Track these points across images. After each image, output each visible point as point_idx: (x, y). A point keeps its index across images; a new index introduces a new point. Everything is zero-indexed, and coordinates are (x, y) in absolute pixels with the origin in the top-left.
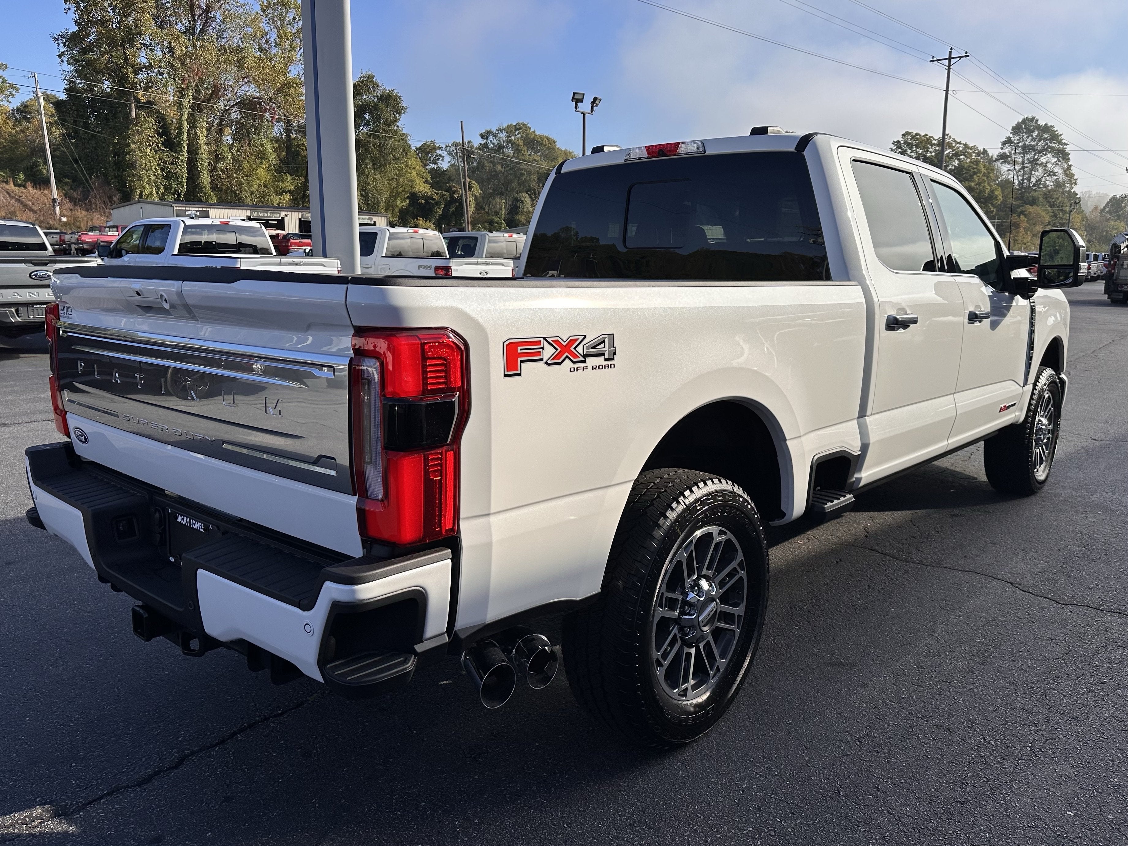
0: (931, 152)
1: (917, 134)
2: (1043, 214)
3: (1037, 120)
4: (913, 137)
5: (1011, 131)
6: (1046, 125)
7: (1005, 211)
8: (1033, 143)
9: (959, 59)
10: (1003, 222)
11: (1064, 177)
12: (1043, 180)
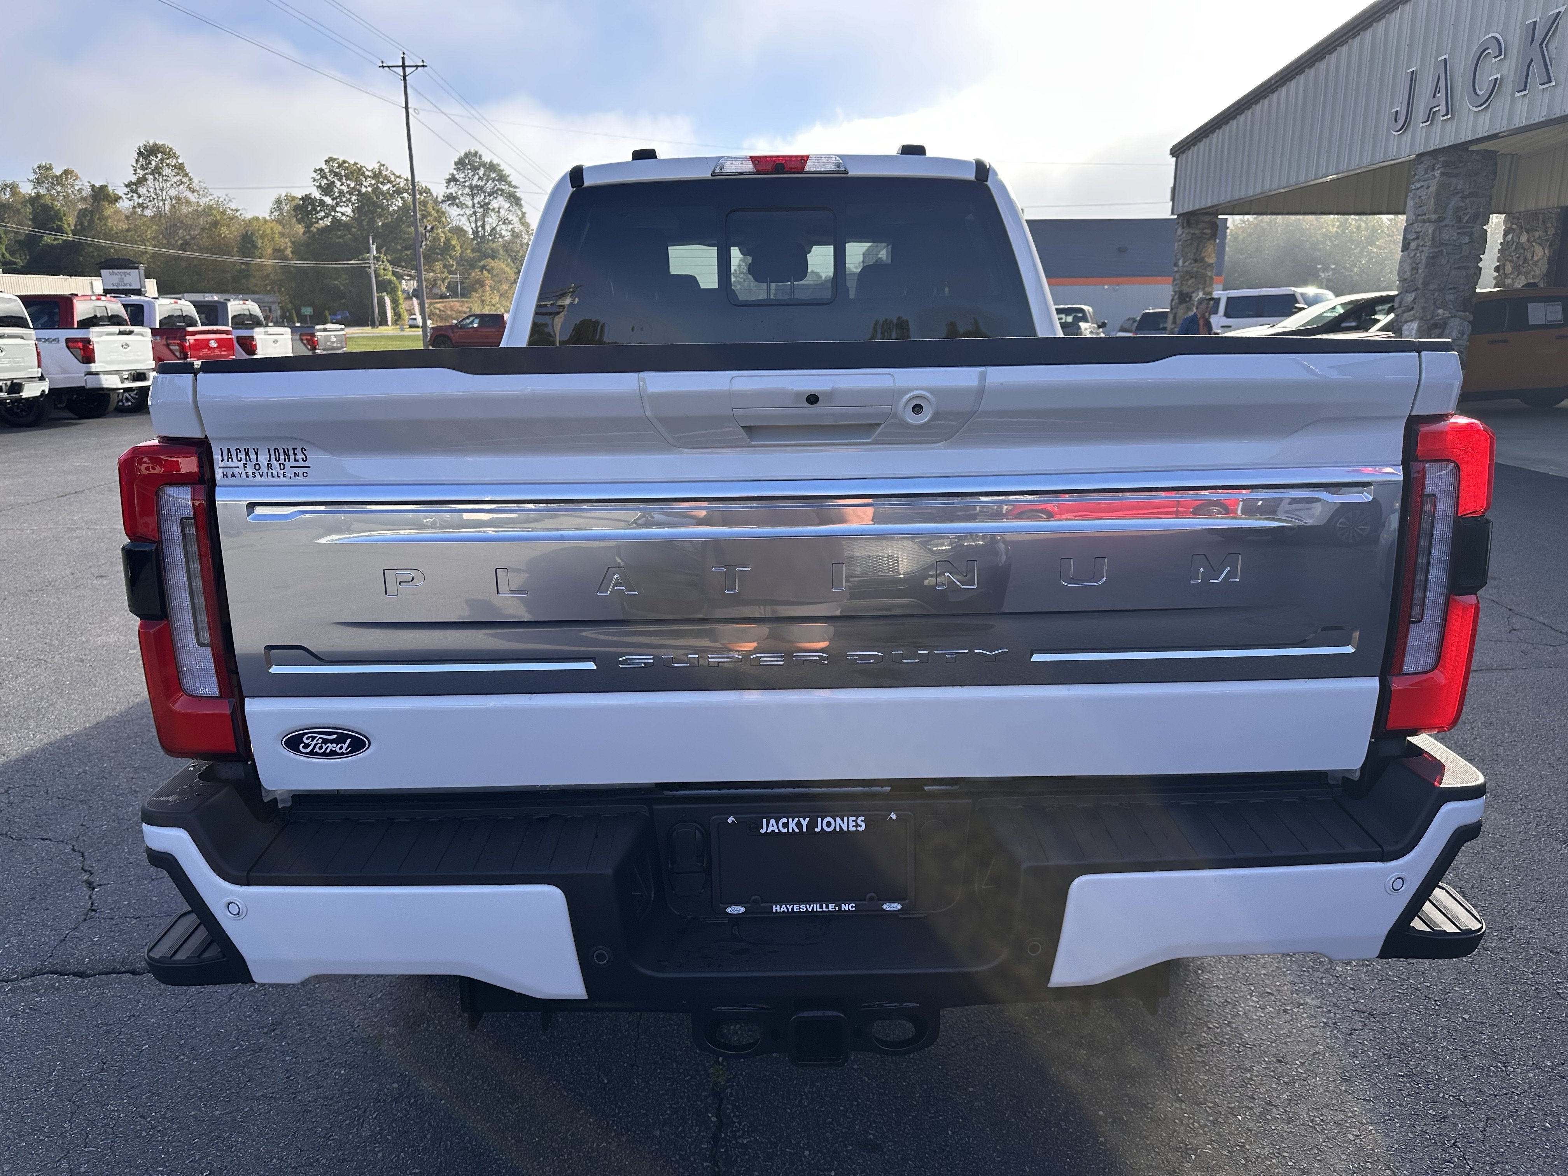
0: (366, 187)
1: (344, 162)
2: (507, 269)
3: (480, 156)
4: (340, 165)
5: (453, 166)
6: (491, 162)
7: (463, 265)
8: (480, 183)
9: (415, 68)
10: (465, 279)
11: (520, 226)
12: (498, 229)
